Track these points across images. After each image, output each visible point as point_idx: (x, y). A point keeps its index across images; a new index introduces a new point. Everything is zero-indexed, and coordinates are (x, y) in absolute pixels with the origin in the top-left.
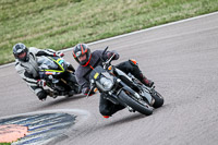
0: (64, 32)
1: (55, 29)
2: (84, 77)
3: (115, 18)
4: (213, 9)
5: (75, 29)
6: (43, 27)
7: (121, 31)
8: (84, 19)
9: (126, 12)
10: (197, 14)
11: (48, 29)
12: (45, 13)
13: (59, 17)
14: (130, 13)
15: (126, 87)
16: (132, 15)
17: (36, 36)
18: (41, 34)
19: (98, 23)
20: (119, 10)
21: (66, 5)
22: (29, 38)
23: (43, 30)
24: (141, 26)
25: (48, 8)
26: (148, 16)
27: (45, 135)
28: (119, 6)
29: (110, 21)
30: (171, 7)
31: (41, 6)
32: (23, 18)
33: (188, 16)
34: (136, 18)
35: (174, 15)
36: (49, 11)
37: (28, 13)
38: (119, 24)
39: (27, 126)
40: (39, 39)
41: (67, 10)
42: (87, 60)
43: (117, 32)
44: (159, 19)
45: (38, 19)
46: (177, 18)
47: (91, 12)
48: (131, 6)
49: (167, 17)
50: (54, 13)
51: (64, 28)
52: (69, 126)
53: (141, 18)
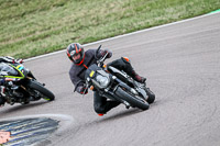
0: (47, 36)
1: (38, 33)
2: (78, 75)
3: (98, 22)
4: (196, 13)
5: (58, 33)
6: (25, 31)
7: (104, 35)
8: (67, 23)
9: (109, 16)
10: (180, 18)
11: (31, 33)
12: (28, 17)
13: (42, 21)
14: (113, 17)
15: (122, 83)
16: (115, 19)
17: (18, 40)
18: (23, 39)
19: (81, 28)
20: (102, 15)
21: (49, 9)
22: (11, 42)
23: (26, 35)
24: (124, 31)
25: (31, 12)
26: (132, 20)
27: (28, 140)
28: (103, 10)
29: (93, 25)
30: (155, 12)
31: (24, 11)
32: (6, 23)
33: (171, 20)
34: (119, 22)
35: (158, 19)
36: (31, 15)
37: (10, 17)
38: (102, 28)
39: (10, 131)
40: (21, 43)
41: (49, 14)
42: (81, 59)
43: (100, 36)
44: (143, 23)
45: (21, 23)
46: (161, 23)
47: (73, 16)
48: (114, 11)
49: (151, 22)
50: (37, 17)
51: (47, 32)
52: (52, 131)
53: (125, 22)
